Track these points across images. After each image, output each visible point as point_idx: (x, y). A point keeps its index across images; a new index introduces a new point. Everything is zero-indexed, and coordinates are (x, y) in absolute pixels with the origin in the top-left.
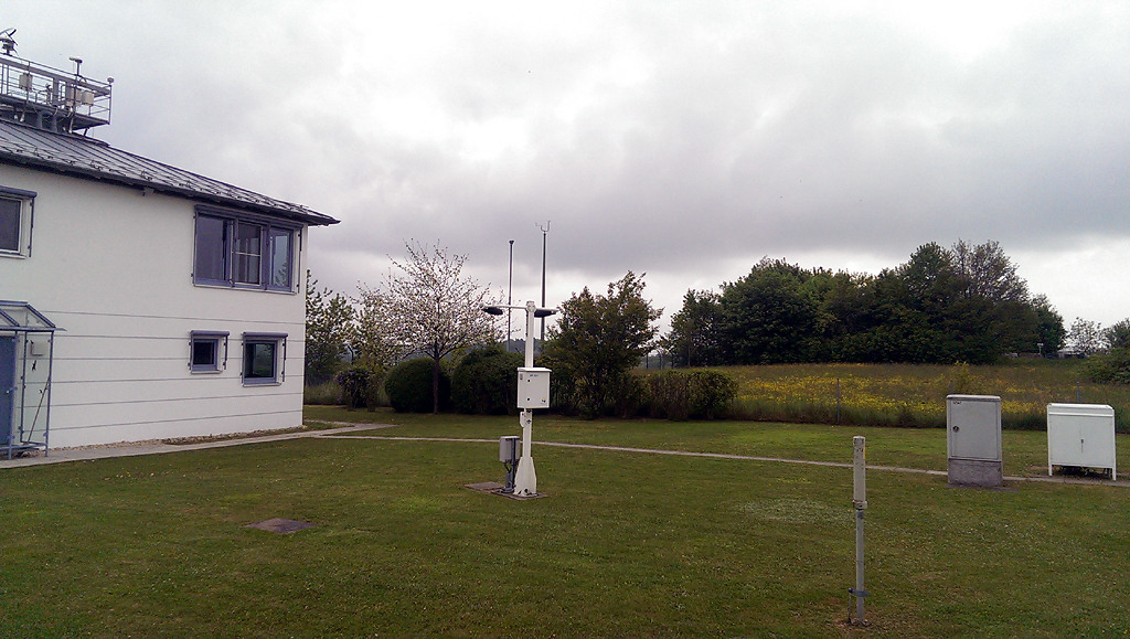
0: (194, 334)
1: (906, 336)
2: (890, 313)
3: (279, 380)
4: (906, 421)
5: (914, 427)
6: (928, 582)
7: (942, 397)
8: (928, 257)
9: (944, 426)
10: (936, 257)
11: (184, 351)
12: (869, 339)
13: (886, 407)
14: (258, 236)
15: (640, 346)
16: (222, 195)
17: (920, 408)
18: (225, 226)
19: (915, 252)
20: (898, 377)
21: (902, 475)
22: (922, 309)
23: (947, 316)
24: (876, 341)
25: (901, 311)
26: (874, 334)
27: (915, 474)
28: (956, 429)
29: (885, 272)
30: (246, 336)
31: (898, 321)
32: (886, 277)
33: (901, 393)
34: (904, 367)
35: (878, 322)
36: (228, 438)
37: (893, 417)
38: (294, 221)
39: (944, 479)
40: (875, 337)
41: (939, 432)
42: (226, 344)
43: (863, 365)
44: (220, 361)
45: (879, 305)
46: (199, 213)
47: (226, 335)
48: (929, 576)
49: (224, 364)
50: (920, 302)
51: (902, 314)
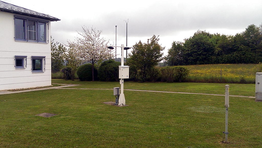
0: (16, 57)
1: (243, 55)
2: (239, 47)
3: (43, 71)
4: (243, 82)
5: (246, 83)
6: (248, 130)
7: (255, 74)
8: (251, 29)
9: (254, 83)
10: (254, 29)
11: (13, 62)
12: (231, 56)
13: (237, 77)
14: (34, 25)
15: (158, 59)
16: (22, 12)
17: (247, 78)
18: (24, 22)
19: (247, 28)
20: (240, 68)
21: (240, 98)
22: (249, 46)
23: (257, 48)
24: (234, 57)
25: (242, 47)
26: (233, 54)
27: (245, 98)
28: (259, 83)
29: (237, 34)
30: (32, 57)
31: (241, 50)
32: (238, 36)
33: (242, 73)
34: (243, 65)
35: (235, 50)
36: (28, 89)
37: (239, 80)
38: (46, 20)
39: (254, 99)
40: (233, 55)
41: (253, 85)
42: (26, 60)
43: (229, 64)
44: (25, 65)
45: (235, 45)
46: (16, 18)
47: (26, 57)
48: (248, 128)
49: (26, 66)
50: (248, 44)
51: (242, 48)
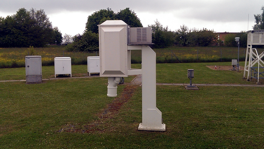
1: (16, 39)
2: (11, 31)
4: (15, 66)
8: (22, 12)
10: (25, 13)
13: (8, 62)
17: (19, 61)
19: (18, 11)
20: (13, 52)
21: (11, 82)
22: (21, 30)
23: (29, 32)
26: (5, 38)
27: (15, 82)
28: (28, 66)
29: (8, 17)
31: (13, 34)
33: (13, 57)
34: (16, 49)
35: (7, 34)
37: (10, 65)
39: (25, 82)
41: (23, 68)
45: (7, 28)
50: (20, 27)
51: (14, 31)
